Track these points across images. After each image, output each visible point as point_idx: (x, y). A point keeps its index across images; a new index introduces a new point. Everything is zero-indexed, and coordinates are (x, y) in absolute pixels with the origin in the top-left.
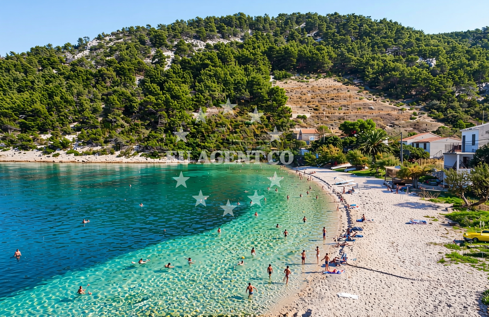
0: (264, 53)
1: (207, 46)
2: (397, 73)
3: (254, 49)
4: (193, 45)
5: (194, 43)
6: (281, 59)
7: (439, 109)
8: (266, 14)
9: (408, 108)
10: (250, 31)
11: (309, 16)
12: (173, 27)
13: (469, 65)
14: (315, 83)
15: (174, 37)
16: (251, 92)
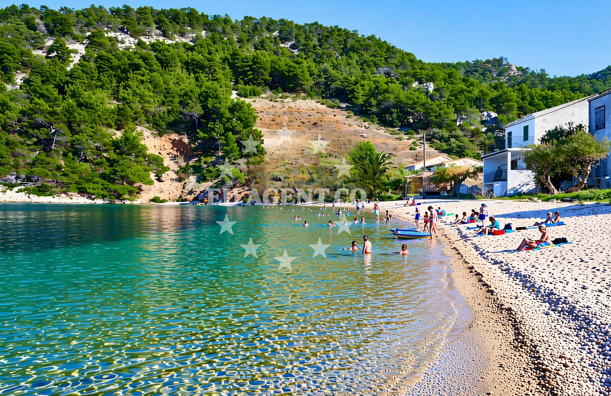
0: (224, 60)
1: (140, 44)
2: (392, 96)
3: (210, 54)
4: (118, 41)
5: (120, 39)
6: (248, 71)
7: (441, 139)
8: (226, 15)
9: (406, 137)
10: (203, 33)
11: (283, 22)
12: (85, 13)
13: (469, 92)
14: (292, 105)
15: (87, 25)
16: (204, 107)
